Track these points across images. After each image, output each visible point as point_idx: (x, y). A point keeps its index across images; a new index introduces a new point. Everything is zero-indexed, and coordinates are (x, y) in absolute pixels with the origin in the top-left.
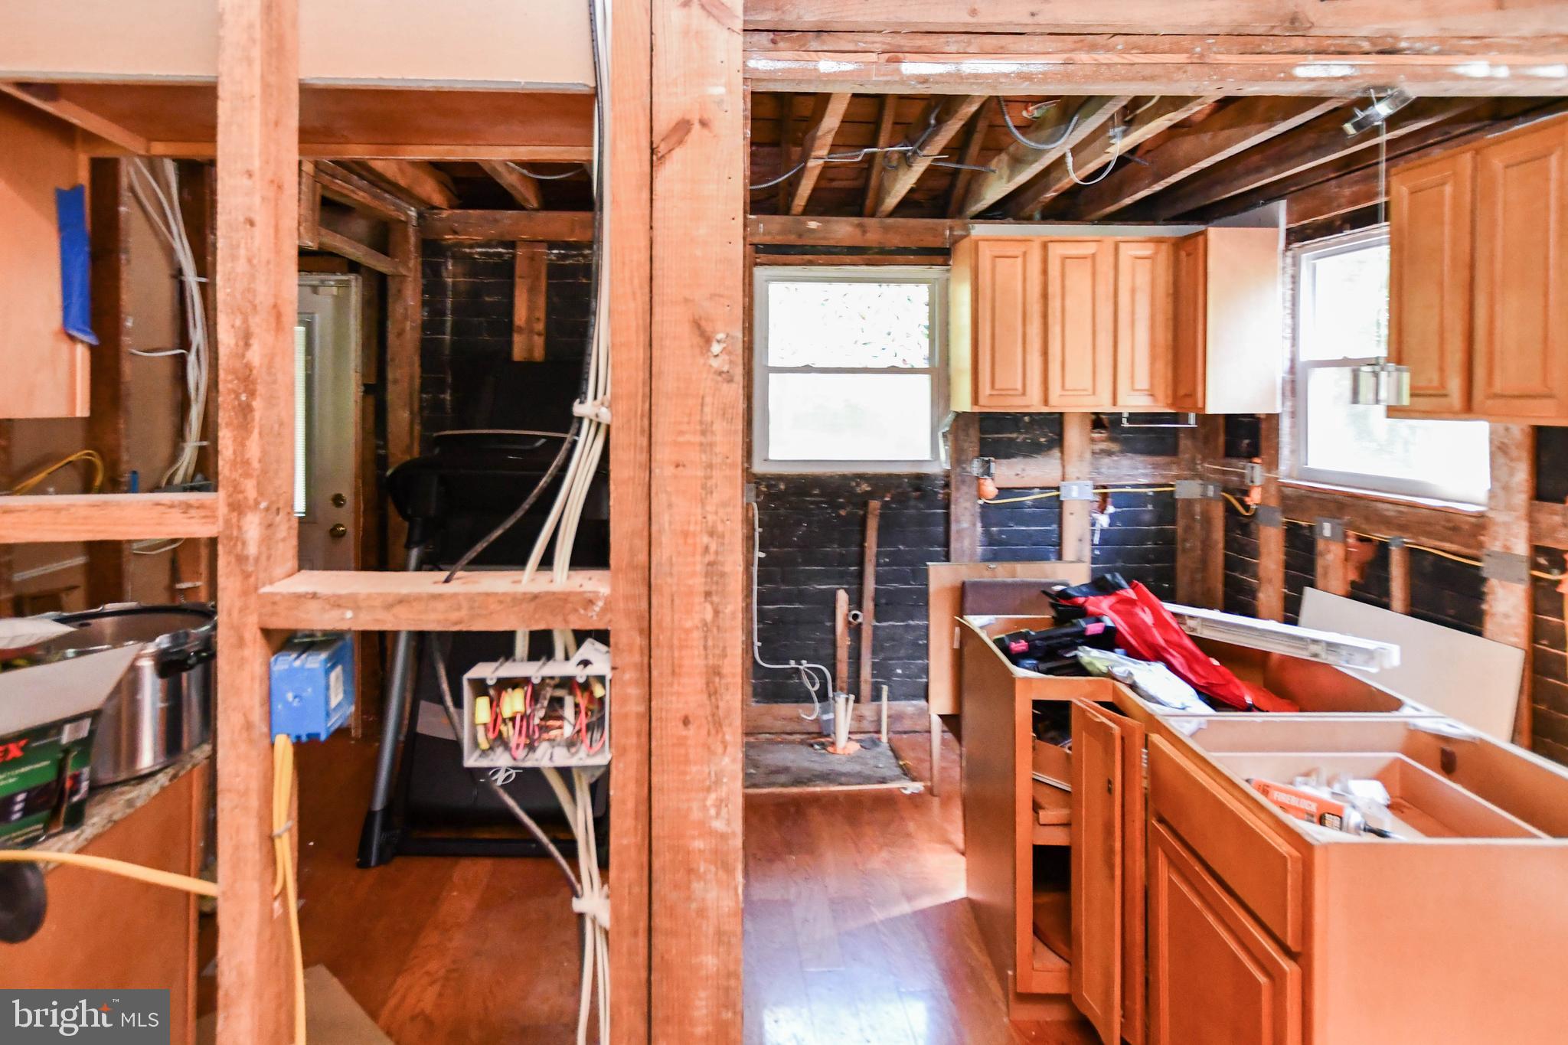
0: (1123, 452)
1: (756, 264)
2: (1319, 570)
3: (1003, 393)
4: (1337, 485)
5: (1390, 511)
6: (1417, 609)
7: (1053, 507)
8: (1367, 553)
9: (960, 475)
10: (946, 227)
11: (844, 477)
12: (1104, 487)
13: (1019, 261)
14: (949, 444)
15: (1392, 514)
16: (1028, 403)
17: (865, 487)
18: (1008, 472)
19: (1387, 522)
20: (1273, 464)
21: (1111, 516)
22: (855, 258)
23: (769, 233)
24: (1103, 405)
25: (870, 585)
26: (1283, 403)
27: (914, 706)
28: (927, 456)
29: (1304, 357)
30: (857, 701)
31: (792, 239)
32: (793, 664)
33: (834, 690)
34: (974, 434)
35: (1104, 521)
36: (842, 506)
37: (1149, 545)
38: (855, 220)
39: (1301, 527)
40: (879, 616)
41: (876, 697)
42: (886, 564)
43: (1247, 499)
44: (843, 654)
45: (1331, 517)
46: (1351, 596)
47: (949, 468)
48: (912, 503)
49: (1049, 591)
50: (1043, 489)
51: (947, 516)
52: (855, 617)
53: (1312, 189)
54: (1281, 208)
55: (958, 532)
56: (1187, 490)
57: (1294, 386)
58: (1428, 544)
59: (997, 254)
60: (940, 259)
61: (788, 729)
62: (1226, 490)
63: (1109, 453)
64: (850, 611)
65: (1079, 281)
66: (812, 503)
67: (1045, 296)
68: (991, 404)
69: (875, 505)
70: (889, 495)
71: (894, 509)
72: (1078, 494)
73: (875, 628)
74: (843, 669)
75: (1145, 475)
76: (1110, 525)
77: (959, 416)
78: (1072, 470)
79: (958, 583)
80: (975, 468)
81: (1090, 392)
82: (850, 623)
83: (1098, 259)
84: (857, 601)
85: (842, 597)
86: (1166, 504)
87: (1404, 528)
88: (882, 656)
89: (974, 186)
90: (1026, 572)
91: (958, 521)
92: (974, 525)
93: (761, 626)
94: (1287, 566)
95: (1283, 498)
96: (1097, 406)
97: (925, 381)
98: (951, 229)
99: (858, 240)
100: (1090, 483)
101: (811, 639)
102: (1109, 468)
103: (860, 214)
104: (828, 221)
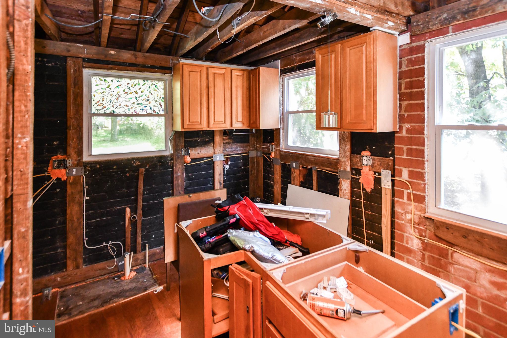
0: (233, 143)
1: (83, 67)
2: (292, 178)
3: (193, 123)
4: (296, 151)
5: (312, 159)
6: (321, 189)
7: (211, 164)
8: (305, 172)
9: (177, 155)
10: (170, 60)
11: (128, 160)
12: (227, 155)
13: (199, 73)
14: (172, 143)
15: (313, 160)
16: (202, 127)
17: (138, 163)
18: (195, 153)
19: (311, 162)
20: (278, 144)
21: (229, 165)
22: (132, 68)
23: (90, 54)
24: (227, 127)
25: (140, 203)
26: (280, 125)
27: (159, 249)
28: (164, 149)
29: (286, 110)
30: (135, 252)
31: (102, 57)
32: (104, 244)
33: (124, 252)
34: (182, 140)
35: (227, 167)
36: (128, 172)
37: (241, 174)
38: (132, 52)
39: (286, 164)
40: (144, 215)
41: (144, 249)
42: (147, 194)
43: (271, 156)
44: (128, 235)
45: (295, 161)
46: (301, 186)
47: (172, 153)
48: (158, 168)
49: (213, 204)
50: (207, 158)
51: (172, 171)
52: (134, 218)
53: (288, 57)
54: (279, 62)
55: (177, 177)
56: (252, 154)
57: (283, 119)
58: (323, 169)
59: (190, 70)
60: (169, 72)
61: (102, 274)
62: (264, 153)
63: (229, 143)
64: (131, 216)
65: (219, 83)
66: (112, 172)
67: (208, 87)
68: (188, 127)
69: (142, 170)
70: (148, 165)
71: (151, 171)
72: (219, 158)
73: (143, 221)
74: (129, 241)
75: (240, 150)
76: (229, 168)
77: (176, 132)
78: (217, 150)
79: (177, 205)
80: (183, 152)
81: (224, 122)
82: (131, 221)
83: (225, 75)
84: (134, 211)
85: (128, 210)
86: (246, 159)
87: (316, 164)
88: (146, 232)
89: (181, 44)
90: (203, 196)
91: (176, 173)
92: (183, 174)
93: (88, 230)
94: (282, 177)
95: (281, 156)
96: (226, 127)
97: (163, 119)
98: (172, 60)
99: (133, 61)
100: (223, 154)
101: (113, 231)
102: (229, 149)
103: (135, 50)
104: (120, 51)
